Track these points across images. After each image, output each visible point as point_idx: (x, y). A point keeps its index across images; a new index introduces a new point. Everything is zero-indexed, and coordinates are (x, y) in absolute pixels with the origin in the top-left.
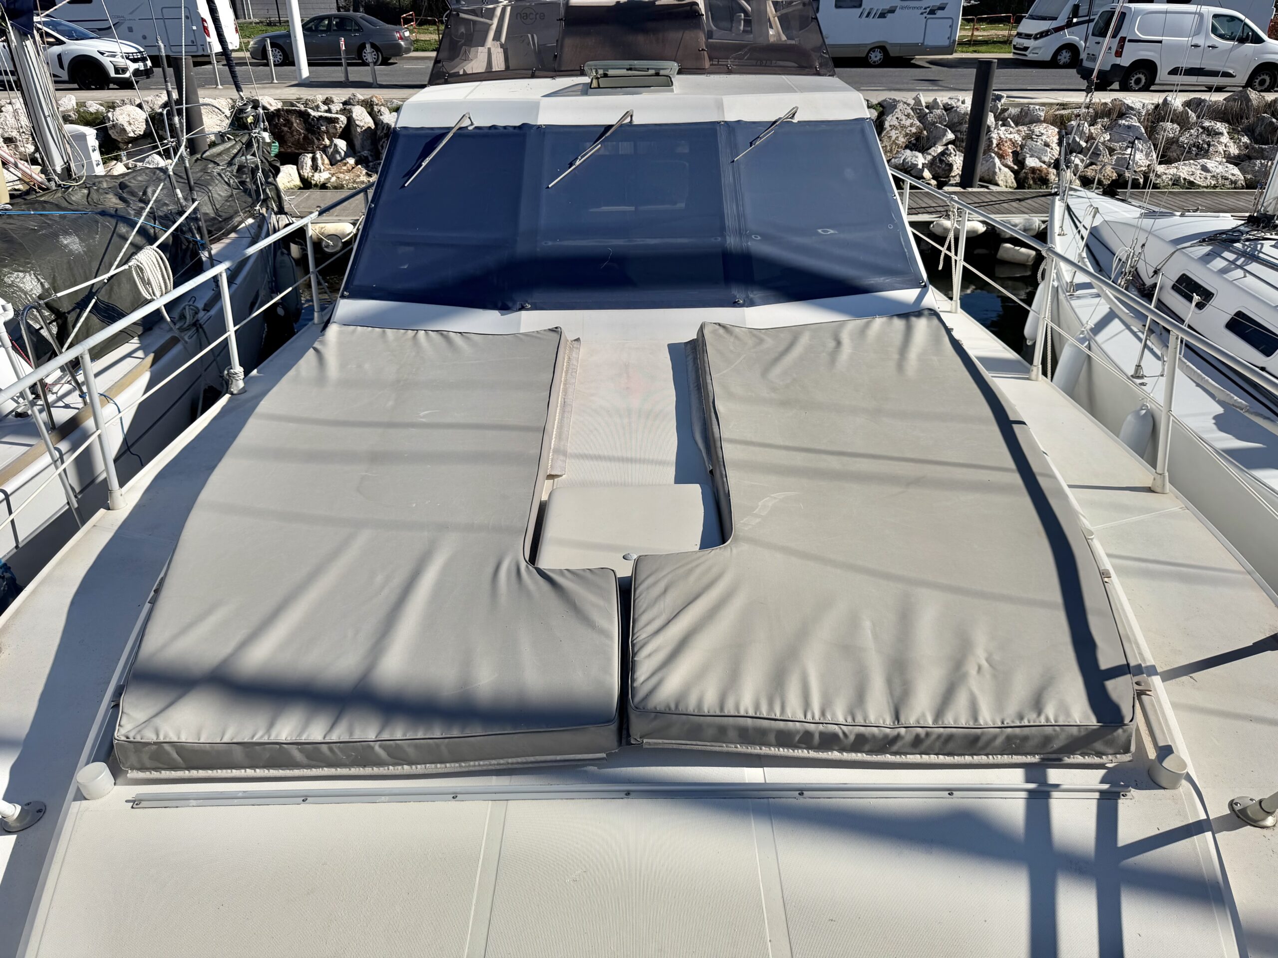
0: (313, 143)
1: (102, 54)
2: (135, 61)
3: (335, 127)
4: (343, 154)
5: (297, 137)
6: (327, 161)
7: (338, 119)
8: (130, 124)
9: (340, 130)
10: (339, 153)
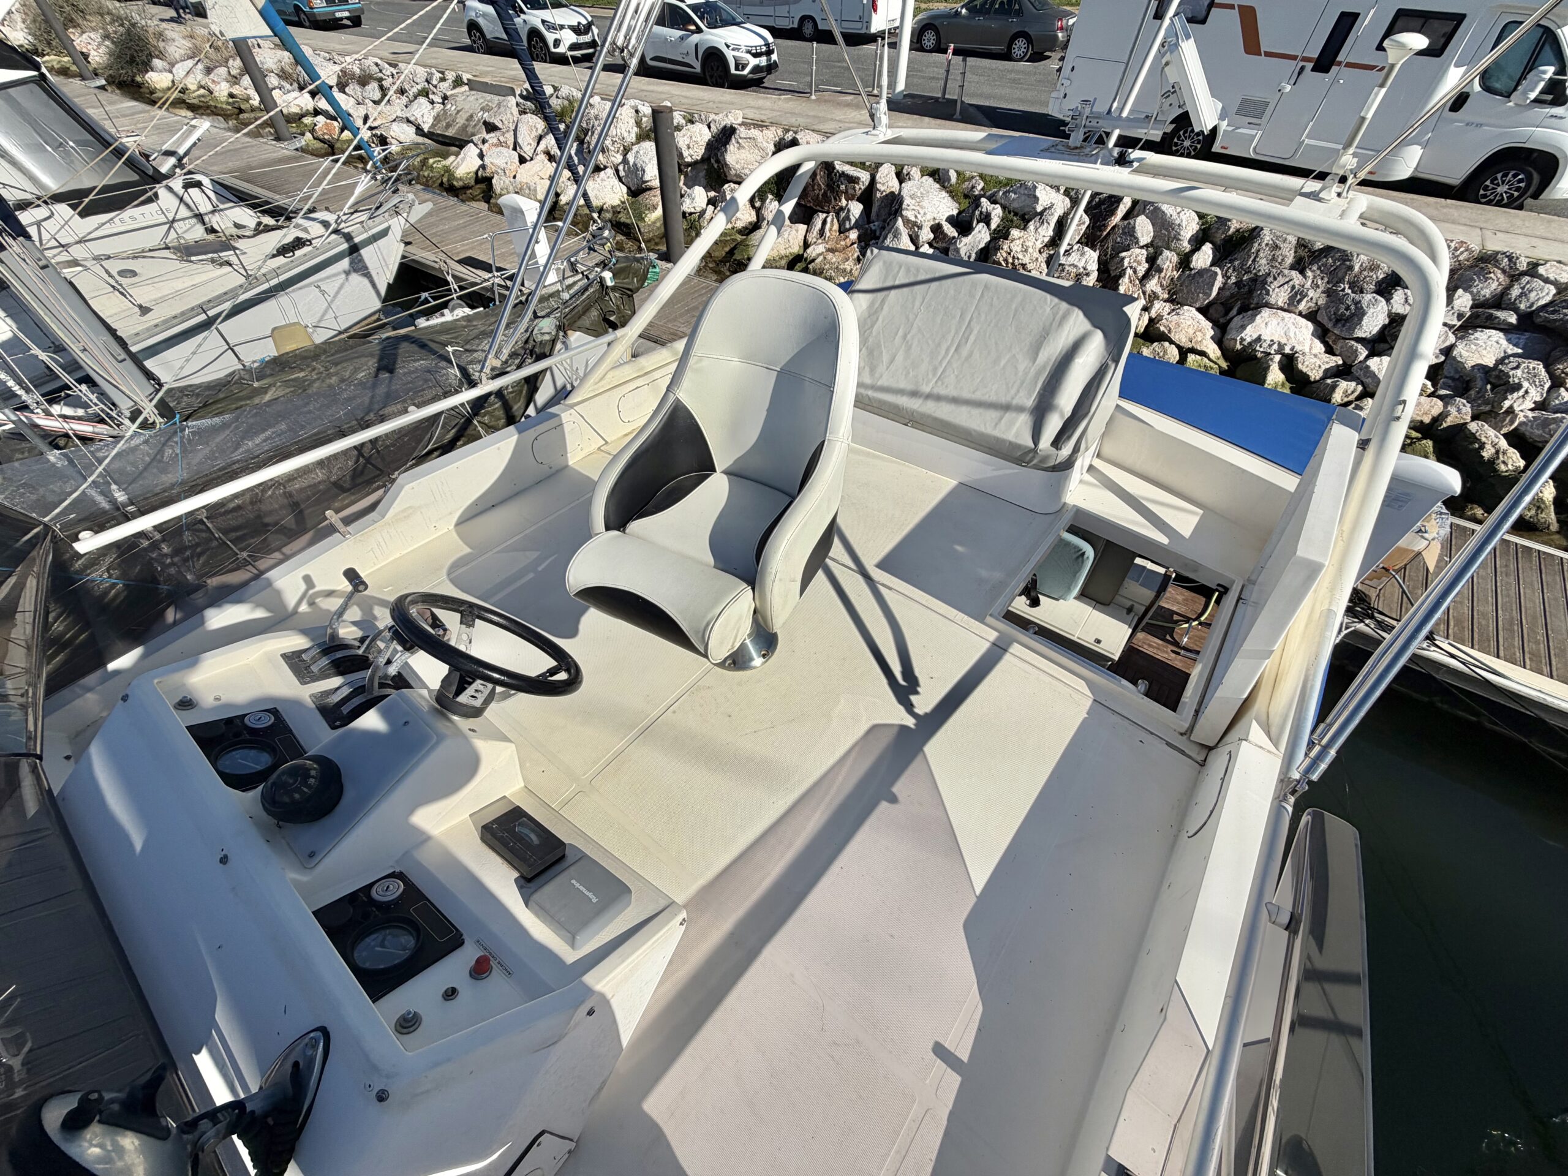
0: (829, 202)
1: (728, 46)
2: (756, 55)
3: (854, 188)
4: (853, 221)
5: (817, 192)
6: (836, 227)
7: (858, 178)
8: (689, 147)
9: (859, 193)
10: (850, 220)
